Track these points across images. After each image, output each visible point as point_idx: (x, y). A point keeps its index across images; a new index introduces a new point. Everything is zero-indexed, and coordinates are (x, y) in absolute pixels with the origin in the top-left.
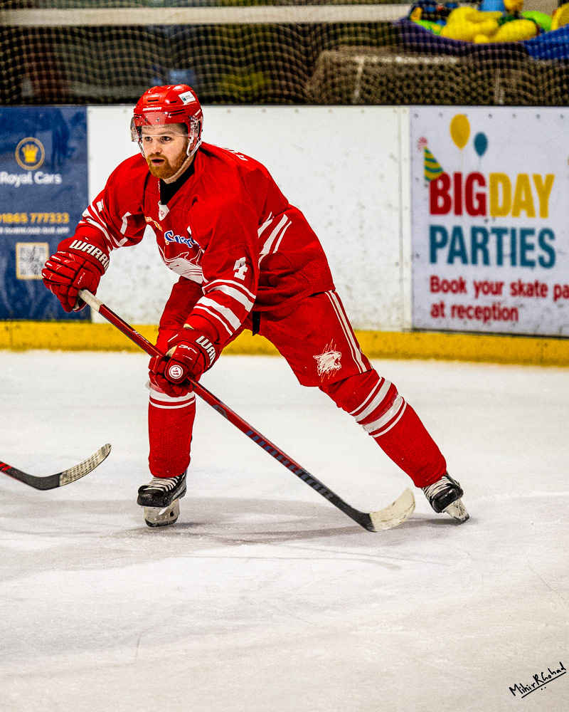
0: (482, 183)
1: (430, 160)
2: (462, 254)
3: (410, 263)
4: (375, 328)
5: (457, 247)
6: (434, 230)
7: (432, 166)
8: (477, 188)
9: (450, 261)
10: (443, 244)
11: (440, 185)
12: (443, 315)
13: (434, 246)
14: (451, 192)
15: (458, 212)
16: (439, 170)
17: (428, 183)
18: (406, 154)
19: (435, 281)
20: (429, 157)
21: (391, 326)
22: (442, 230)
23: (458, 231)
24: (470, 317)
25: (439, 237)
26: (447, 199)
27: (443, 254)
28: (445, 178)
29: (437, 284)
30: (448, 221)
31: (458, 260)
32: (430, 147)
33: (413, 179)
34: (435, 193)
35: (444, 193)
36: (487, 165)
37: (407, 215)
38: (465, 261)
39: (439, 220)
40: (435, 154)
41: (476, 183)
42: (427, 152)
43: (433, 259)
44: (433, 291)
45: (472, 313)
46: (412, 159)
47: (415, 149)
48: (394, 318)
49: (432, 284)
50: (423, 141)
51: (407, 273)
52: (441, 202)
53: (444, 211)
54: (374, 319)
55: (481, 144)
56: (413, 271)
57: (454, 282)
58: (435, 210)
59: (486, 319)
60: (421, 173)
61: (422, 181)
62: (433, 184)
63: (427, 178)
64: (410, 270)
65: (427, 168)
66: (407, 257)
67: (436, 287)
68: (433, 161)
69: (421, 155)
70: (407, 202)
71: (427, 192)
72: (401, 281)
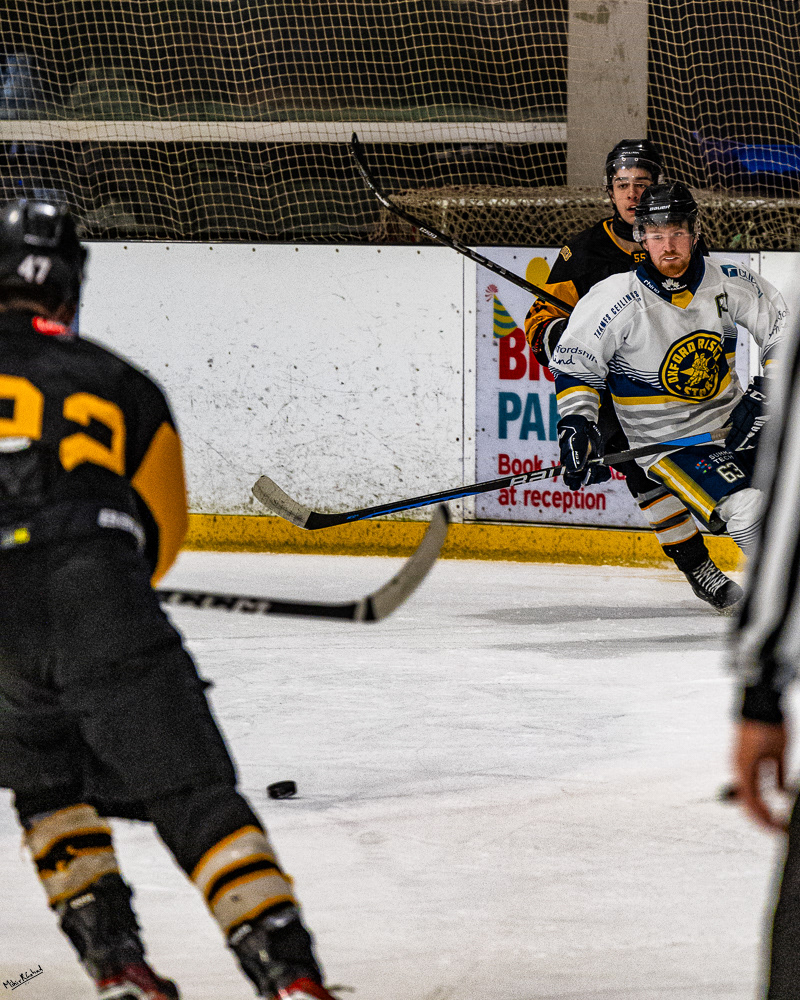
1: (501, 312)
2: (538, 427)
3: (473, 439)
5: (533, 419)
6: (504, 397)
7: (503, 319)
9: (524, 436)
10: (514, 416)
11: (513, 343)
12: (514, 503)
13: (504, 418)
14: (526, 352)
15: (534, 376)
16: (513, 324)
17: (498, 341)
18: (471, 305)
19: (504, 460)
20: (499, 308)
22: (514, 397)
23: (533, 399)
24: (547, 505)
25: (510, 407)
26: (521, 360)
27: (514, 427)
28: (518, 334)
29: (507, 464)
30: (522, 387)
31: (533, 435)
32: (500, 296)
33: (480, 335)
34: (505, 353)
35: (517, 352)
37: (471, 379)
38: (541, 437)
39: (510, 386)
40: (507, 306)
42: (497, 302)
43: (503, 434)
44: (501, 472)
45: (549, 499)
46: (478, 311)
47: (482, 299)
49: (501, 463)
51: (470, 450)
52: (513, 363)
53: (517, 375)
56: (477, 449)
57: (528, 461)
58: (506, 373)
59: (566, 506)
60: (489, 328)
61: (491, 338)
62: (504, 341)
63: (496, 335)
64: (473, 447)
65: (496, 322)
66: (471, 430)
67: (505, 468)
68: (505, 313)
69: (491, 306)
70: (471, 364)
71: (496, 352)
72: (463, 459)
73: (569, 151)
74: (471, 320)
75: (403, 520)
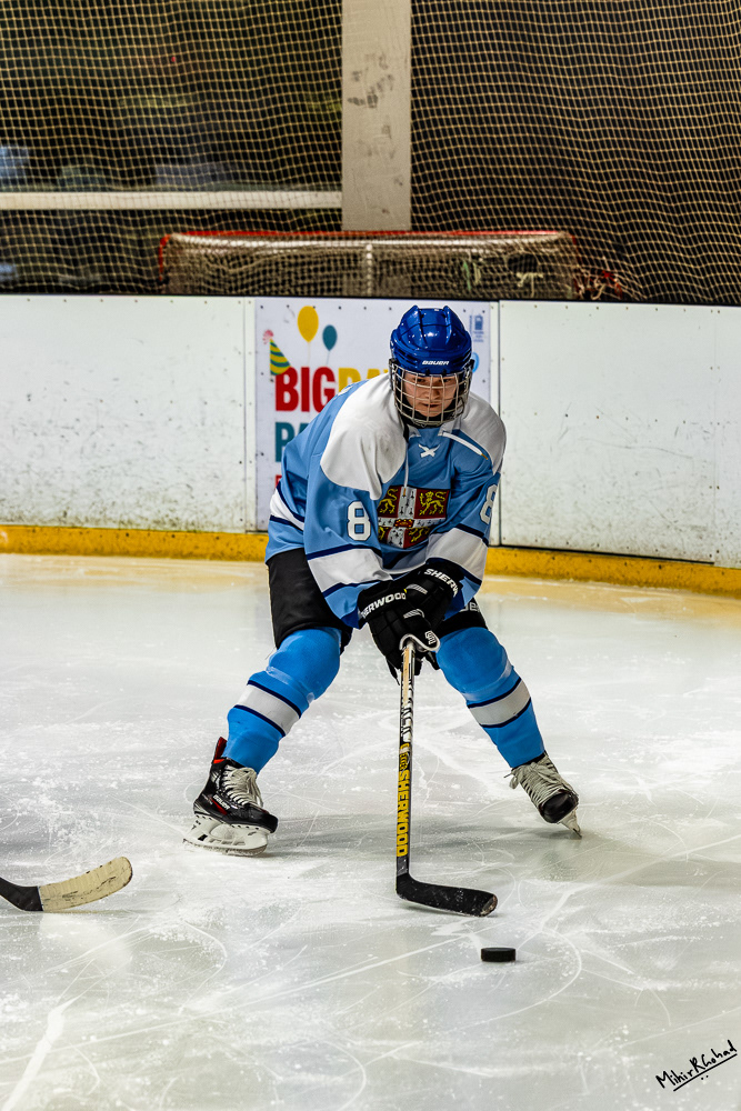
0: (331, 378)
1: (276, 353)
3: (254, 461)
4: (216, 530)
6: (280, 426)
7: (278, 360)
8: (325, 384)
11: (287, 380)
13: (280, 443)
14: (298, 387)
15: (305, 408)
16: (287, 364)
17: (274, 378)
18: (251, 347)
20: (275, 350)
21: (233, 528)
22: (289, 427)
25: (285, 434)
26: (294, 395)
28: (292, 372)
30: (295, 417)
32: (277, 339)
33: (259, 373)
34: (281, 388)
35: (290, 388)
36: (335, 360)
37: (251, 411)
39: (285, 417)
40: (281, 348)
41: (324, 378)
42: (273, 345)
46: (256, 352)
47: (261, 342)
48: (237, 518)
50: (270, 333)
51: (251, 471)
52: (287, 397)
53: (291, 407)
54: (215, 520)
55: (330, 337)
56: (257, 470)
58: (281, 406)
60: (266, 366)
61: (268, 376)
62: (279, 378)
63: (272, 373)
64: (254, 469)
65: (272, 362)
66: (251, 455)
68: (280, 354)
69: (268, 348)
70: (251, 397)
71: (272, 387)
72: (245, 480)
73: (343, 213)
74: (251, 360)
75: (195, 532)
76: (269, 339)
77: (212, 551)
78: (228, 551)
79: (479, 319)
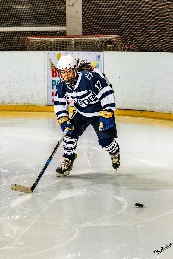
1: (52, 64)
4: (38, 105)
6: (53, 81)
7: (52, 66)
10: (55, 85)
11: (54, 70)
13: (53, 85)
16: (54, 67)
17: (51, 70)
18: (46, 63)
19: (53, 93)
20: (52, 63)
21: (42, 105)
22: (55, 81)
25: (54, 83)
26: (56, 74)
29: (54, 94)
30: (56, 79)
32: (52, 61)
33: (48, 69)
34: (53, 72)
35: (55, 72)
37: (46, 77)
39: (54, 79)
40: (53, 63)
42: (51, 62)
43: (53, 88)
44: (53, 96)
46: (47, 64)
47: (48, 61)
48: (43, 103)
49: (53, 94)
50: (50, 59)
51: (46, 91)
52: (54, 74)
53: (55, 76)
54: (38, 103)
56: (48, 91)
58: (53, 76)
60: (50, 67)
61: (50, 69)
62: (53, 70)
63: (51, 69)
65: (51, 66)
66: (46, 88)
67: (53, 95)
68: (53, 64)
69: (50, 63)
70: (46, 74)
71: (51, 72)
72: (45, 93)
73: (67, 31)
74: (46, 66)
75: (33, 106)
76: (50, 61)
77: (38, 110)
78: (41, 110)
79: (99, 56)
